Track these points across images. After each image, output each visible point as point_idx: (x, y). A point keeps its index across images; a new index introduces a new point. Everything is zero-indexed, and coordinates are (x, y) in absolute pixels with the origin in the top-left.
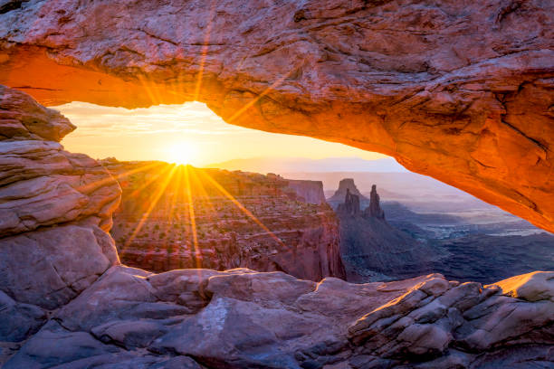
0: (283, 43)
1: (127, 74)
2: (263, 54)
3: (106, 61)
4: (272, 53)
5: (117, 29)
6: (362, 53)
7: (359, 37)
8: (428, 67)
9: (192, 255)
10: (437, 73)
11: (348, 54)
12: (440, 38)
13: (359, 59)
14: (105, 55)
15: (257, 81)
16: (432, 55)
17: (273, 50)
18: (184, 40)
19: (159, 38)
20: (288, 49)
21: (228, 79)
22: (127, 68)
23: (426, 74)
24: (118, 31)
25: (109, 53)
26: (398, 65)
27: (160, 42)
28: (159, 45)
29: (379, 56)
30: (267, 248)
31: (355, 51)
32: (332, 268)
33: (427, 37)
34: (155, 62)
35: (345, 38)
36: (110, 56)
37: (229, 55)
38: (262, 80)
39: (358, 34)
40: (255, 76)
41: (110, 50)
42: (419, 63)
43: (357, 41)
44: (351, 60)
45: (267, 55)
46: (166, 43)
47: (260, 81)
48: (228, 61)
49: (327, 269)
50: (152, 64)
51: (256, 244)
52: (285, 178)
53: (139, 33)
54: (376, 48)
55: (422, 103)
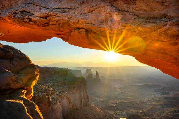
0: (99, 8)
1: (24, 22)
2: (89, 12)
3: (14, 16)
4: (94, 12)
5: (18, 4)
6: (134, 11)
7: (133, 5)
8: (166, 16)
9: (38, 95)
10: (172, 18)
11: (128, 12)
12: (171, 4)
13: (133, 14)
14: (13, 14)
15: (87, 24)
16: (167, 11)
17: (94, 10)
18: (52, 7)
19: (40, 6)
20: (101, 10)
21: (74, 23)
22: (25, 19)
23: (165, 19)
24: (19, 5)
25: (15, 13)
26: (151, 16)
27: (40, 8)
28: (40, 9)
29: (142, 12)
30: (64, 91)
31: (131, 10)
32: (85, 97)
33: (164, 3)
34: (39, 16)
35: (126, 5)
36: (16, 14)
37: (74, 13)
38: (90, 23)
39: (133, 3)
40: (87, 21)
41: (16, 12)
42: (161, 14)
43: (132, 6)
44: (130, 14)
45: (91, 13)
46: (43, 8)
47: (89, 24)
48: (74, 15)
49: (83, 97)
50: (37, 17)
51: (60, 91)
52: (69, 69)
53: (29, 5)
54: (141, 9)
55: (165, 31)
